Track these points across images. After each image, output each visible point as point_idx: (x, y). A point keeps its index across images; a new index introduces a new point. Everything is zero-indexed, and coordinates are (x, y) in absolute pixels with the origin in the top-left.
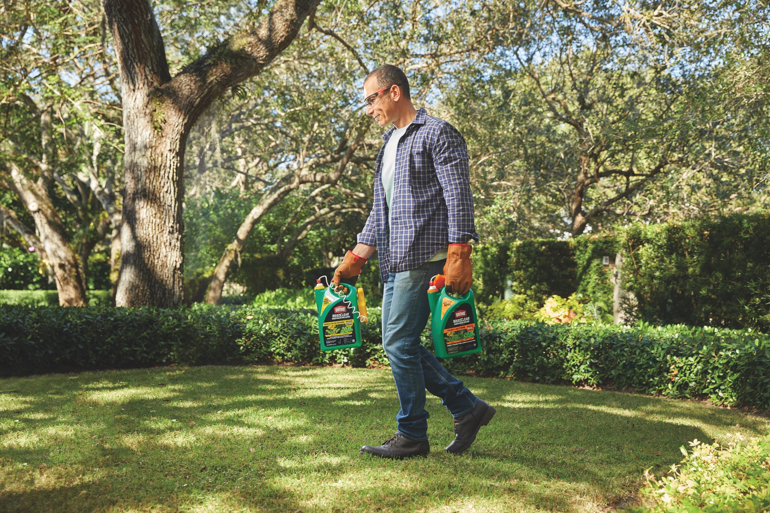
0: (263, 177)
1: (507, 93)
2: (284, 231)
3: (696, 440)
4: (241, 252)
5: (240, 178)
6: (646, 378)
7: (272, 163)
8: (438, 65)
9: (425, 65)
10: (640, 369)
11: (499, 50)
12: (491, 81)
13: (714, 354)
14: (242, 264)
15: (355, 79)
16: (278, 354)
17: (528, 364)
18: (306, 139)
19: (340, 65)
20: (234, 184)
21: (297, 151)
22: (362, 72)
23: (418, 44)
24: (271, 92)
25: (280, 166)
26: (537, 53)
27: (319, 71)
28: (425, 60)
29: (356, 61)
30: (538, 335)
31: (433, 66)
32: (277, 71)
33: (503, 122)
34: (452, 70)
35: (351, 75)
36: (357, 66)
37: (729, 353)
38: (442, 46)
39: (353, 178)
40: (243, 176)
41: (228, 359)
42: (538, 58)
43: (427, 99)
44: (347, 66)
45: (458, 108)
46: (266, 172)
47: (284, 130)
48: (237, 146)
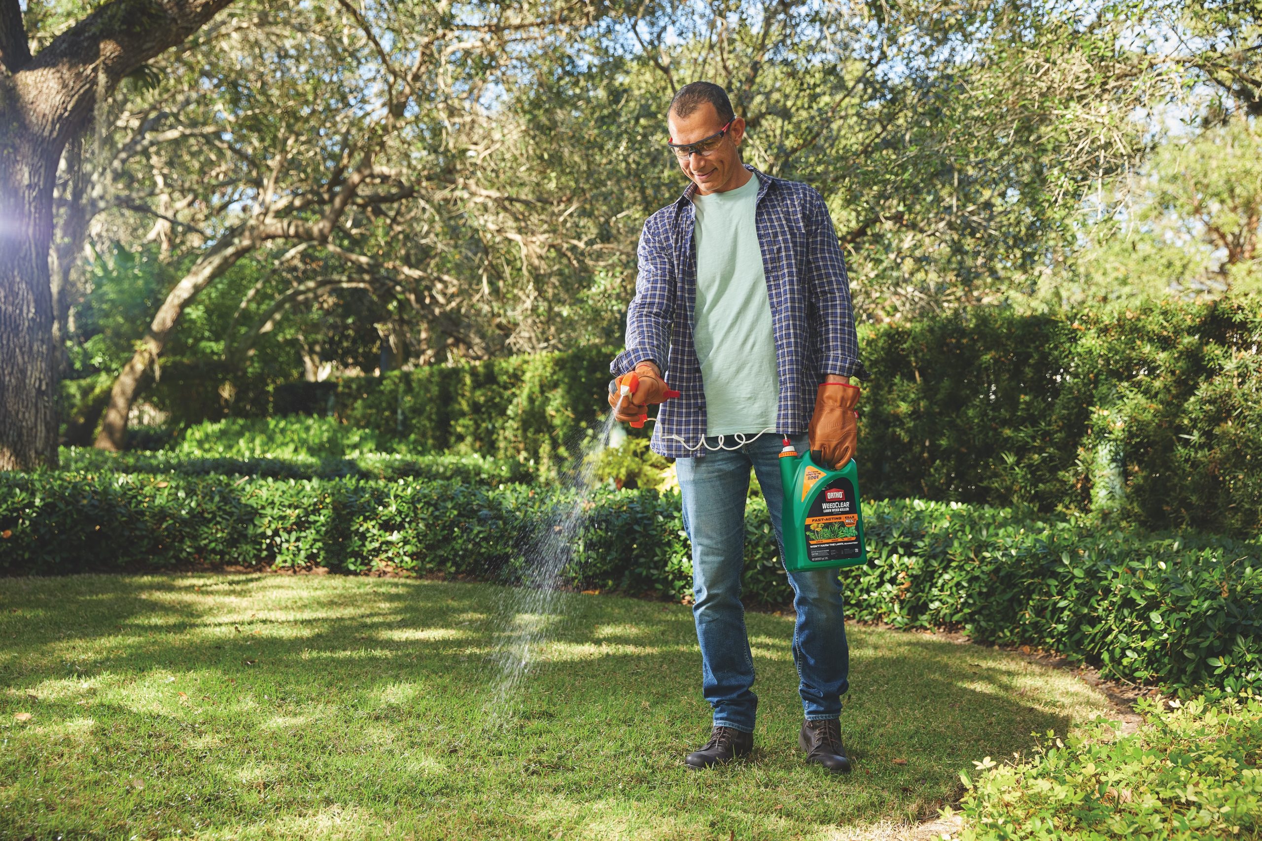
0: (202, 225)
1: (616, 95)
2: (237, 320)
3: (987, 759)
4: (160, 355)
5: (160, 227)
6: (857, 593)
7: (216, 200)
8: (502, 45)
9: (479, 44)
10: (846, 578)
11: (604, 23)
12: (590, 76)
13: (972, 556)
14: (161, 377)
15: (359, 63)
16: (214, 551)
17: (656, 568)
18: (274, 163)
19: (332, 40)
20: (151, 235)
21: (258, 183)
22: (372, 51)
23: (469, 7)
24: (215, 81)
25: (232, 207)
26: (670, 29)
27: (297, 47)
28: (480, 35)
29: (361, 33)
30: (674, 518)
31: (492, 46)
32: (224, 45)
33: (609, 145)
34: (525, 54)
35: (352, 55)
36: (364, 41)
37: (998, 554)
38: (509, 13)
39: (354, 231)
40: (167, 224)
41: (120, 560)
42: (670, 37)
43: (482, 100)
44: (346, 41)
45: (534, 119)
46: (207, 218)
47: (238, 146)
48: (155, 172)
